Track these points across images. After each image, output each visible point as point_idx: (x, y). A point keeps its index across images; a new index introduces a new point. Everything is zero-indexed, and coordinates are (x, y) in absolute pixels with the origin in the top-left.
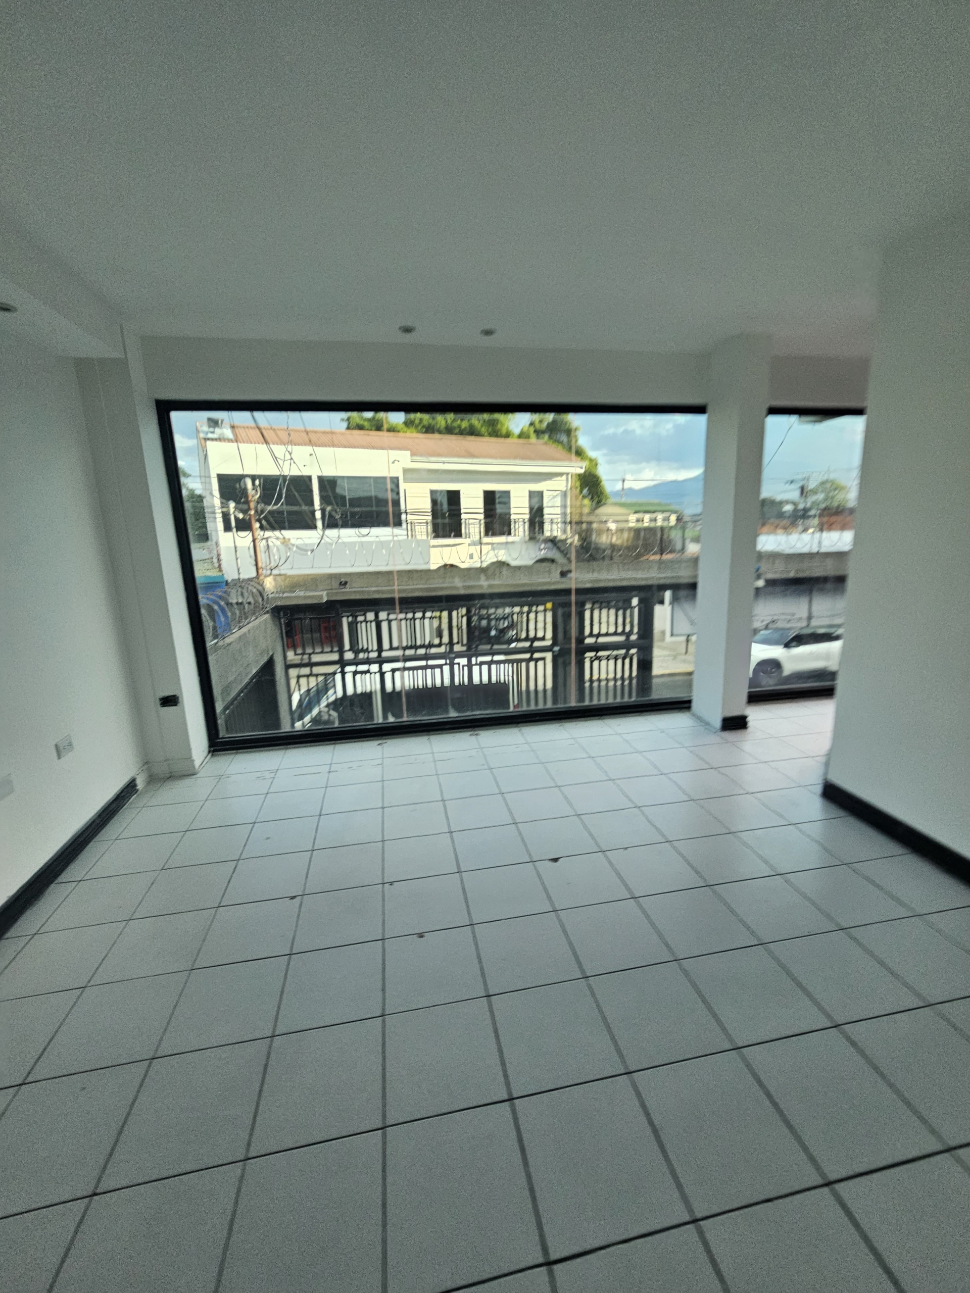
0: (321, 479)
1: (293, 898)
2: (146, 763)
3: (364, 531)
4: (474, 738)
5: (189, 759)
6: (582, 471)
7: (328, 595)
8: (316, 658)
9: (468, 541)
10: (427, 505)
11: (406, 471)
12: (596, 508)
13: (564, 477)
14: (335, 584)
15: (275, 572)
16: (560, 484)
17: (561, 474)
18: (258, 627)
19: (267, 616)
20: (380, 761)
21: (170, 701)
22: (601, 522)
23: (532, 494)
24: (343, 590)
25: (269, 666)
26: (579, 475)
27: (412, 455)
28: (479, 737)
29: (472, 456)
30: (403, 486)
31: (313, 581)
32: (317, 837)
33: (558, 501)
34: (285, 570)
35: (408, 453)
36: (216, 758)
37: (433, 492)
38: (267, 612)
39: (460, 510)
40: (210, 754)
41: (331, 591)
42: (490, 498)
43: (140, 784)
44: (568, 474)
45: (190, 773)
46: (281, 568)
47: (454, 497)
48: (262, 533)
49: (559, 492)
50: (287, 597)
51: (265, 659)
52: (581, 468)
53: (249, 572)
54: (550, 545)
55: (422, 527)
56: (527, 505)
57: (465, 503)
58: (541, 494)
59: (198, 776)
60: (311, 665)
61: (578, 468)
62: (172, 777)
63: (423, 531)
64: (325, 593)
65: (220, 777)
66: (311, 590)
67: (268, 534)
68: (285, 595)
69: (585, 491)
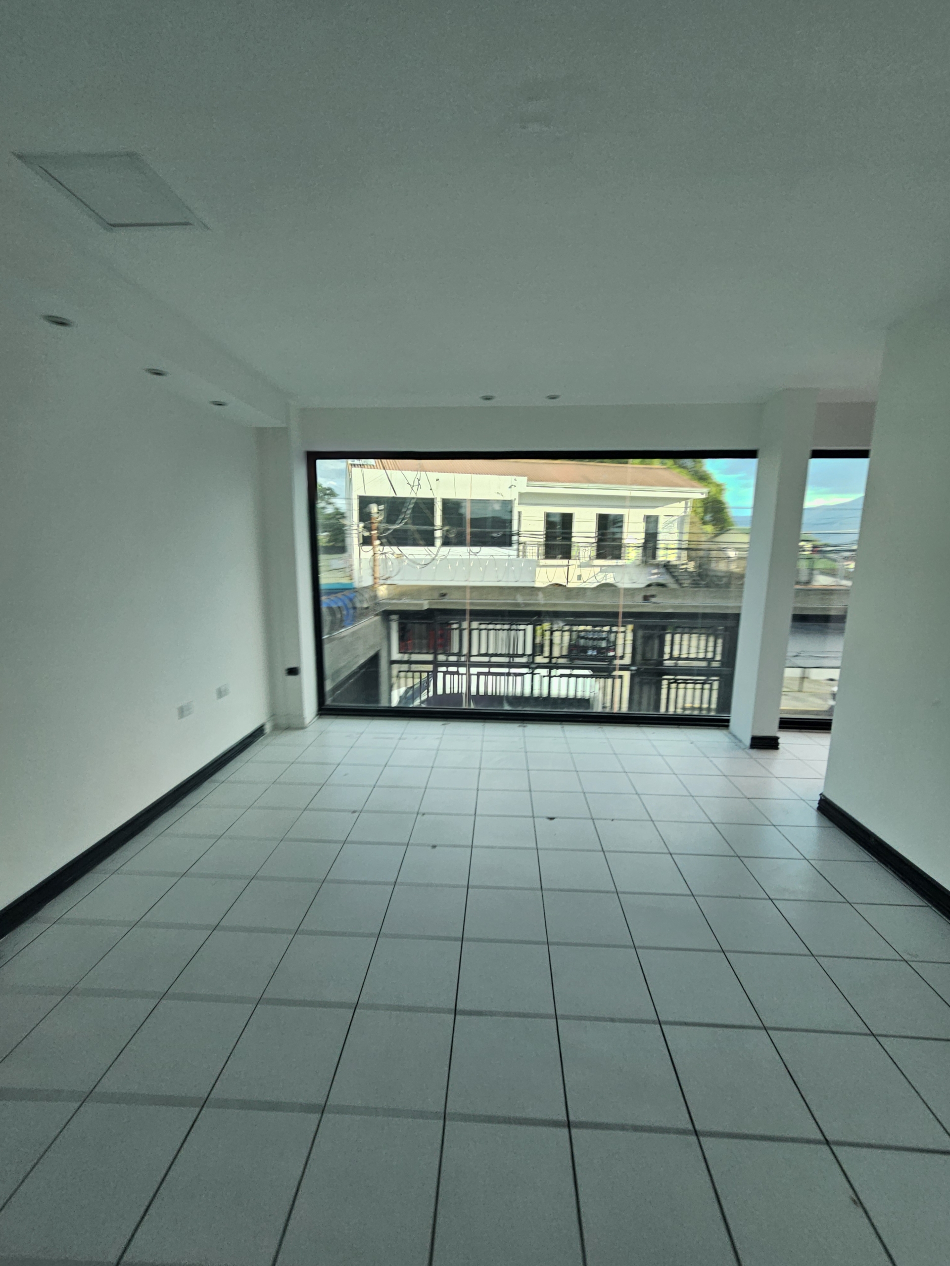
0: (445, 502)
1: (354, 812)
2: (273, 715)
3: (475, 549)
4: (521, 728)
5: (301, 716)
6: (704, 496)
7: (430, 604)
8: (415, 657)
9: (578, 562)
10: (541, 527)
11: (521, 495)
12: (717, 535)
13: (683, 503)
14: (436, 595)
15: (389, 582)
16: (678, 510)
17: (679, 500)
18: (369, 626)
19: (378, 618)
20: (439, 736)
21: (293, 671)
22: (720, 550)
23: (648, 518)
24: (442, 601)
25: (374, 660)
26: (703, 500)
27: (529, 480)
28: (526, 728)
29: (589, 481)
30: (516, 509)
31: (418, 592)
32: (380, 779)
33: (675, 528)
34: (397, 580)
35: (526, 478)
36: (320, 720)
37: (548, 515)
38: (377, 615)
39: (571, 533)
40: (316, 718)
41: (432, 601)
42: (604, 522)
43: (268, 728)
44: (686, 499)
45: (302, 727)
46: (394, 578)
47: (567, 519)
48: (381, 548)
49: (677, 517)
50: (394, 604)
51: (371, 653)
52: (702, 494)
53: (368, 581)
54: (662, 570)
55: (534, 548)
56: (643, 530)
57: (576, 527)
58: (656, 519)
59: (306, 730)
60: (409, 662)
61: (699, 493)
62: (289, 728)
63: (534, 551)
64: (426, 602)
65: (322, 733)
66: (415, 599)
67: (387, 549)
68: (394, 601)
69: (708, 517)
